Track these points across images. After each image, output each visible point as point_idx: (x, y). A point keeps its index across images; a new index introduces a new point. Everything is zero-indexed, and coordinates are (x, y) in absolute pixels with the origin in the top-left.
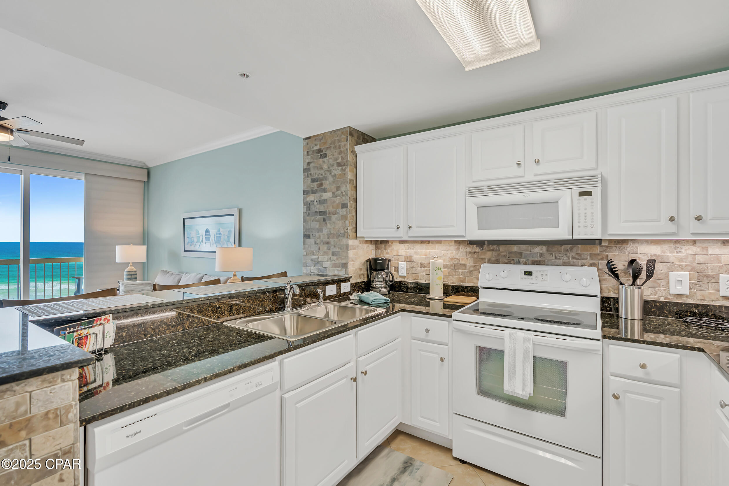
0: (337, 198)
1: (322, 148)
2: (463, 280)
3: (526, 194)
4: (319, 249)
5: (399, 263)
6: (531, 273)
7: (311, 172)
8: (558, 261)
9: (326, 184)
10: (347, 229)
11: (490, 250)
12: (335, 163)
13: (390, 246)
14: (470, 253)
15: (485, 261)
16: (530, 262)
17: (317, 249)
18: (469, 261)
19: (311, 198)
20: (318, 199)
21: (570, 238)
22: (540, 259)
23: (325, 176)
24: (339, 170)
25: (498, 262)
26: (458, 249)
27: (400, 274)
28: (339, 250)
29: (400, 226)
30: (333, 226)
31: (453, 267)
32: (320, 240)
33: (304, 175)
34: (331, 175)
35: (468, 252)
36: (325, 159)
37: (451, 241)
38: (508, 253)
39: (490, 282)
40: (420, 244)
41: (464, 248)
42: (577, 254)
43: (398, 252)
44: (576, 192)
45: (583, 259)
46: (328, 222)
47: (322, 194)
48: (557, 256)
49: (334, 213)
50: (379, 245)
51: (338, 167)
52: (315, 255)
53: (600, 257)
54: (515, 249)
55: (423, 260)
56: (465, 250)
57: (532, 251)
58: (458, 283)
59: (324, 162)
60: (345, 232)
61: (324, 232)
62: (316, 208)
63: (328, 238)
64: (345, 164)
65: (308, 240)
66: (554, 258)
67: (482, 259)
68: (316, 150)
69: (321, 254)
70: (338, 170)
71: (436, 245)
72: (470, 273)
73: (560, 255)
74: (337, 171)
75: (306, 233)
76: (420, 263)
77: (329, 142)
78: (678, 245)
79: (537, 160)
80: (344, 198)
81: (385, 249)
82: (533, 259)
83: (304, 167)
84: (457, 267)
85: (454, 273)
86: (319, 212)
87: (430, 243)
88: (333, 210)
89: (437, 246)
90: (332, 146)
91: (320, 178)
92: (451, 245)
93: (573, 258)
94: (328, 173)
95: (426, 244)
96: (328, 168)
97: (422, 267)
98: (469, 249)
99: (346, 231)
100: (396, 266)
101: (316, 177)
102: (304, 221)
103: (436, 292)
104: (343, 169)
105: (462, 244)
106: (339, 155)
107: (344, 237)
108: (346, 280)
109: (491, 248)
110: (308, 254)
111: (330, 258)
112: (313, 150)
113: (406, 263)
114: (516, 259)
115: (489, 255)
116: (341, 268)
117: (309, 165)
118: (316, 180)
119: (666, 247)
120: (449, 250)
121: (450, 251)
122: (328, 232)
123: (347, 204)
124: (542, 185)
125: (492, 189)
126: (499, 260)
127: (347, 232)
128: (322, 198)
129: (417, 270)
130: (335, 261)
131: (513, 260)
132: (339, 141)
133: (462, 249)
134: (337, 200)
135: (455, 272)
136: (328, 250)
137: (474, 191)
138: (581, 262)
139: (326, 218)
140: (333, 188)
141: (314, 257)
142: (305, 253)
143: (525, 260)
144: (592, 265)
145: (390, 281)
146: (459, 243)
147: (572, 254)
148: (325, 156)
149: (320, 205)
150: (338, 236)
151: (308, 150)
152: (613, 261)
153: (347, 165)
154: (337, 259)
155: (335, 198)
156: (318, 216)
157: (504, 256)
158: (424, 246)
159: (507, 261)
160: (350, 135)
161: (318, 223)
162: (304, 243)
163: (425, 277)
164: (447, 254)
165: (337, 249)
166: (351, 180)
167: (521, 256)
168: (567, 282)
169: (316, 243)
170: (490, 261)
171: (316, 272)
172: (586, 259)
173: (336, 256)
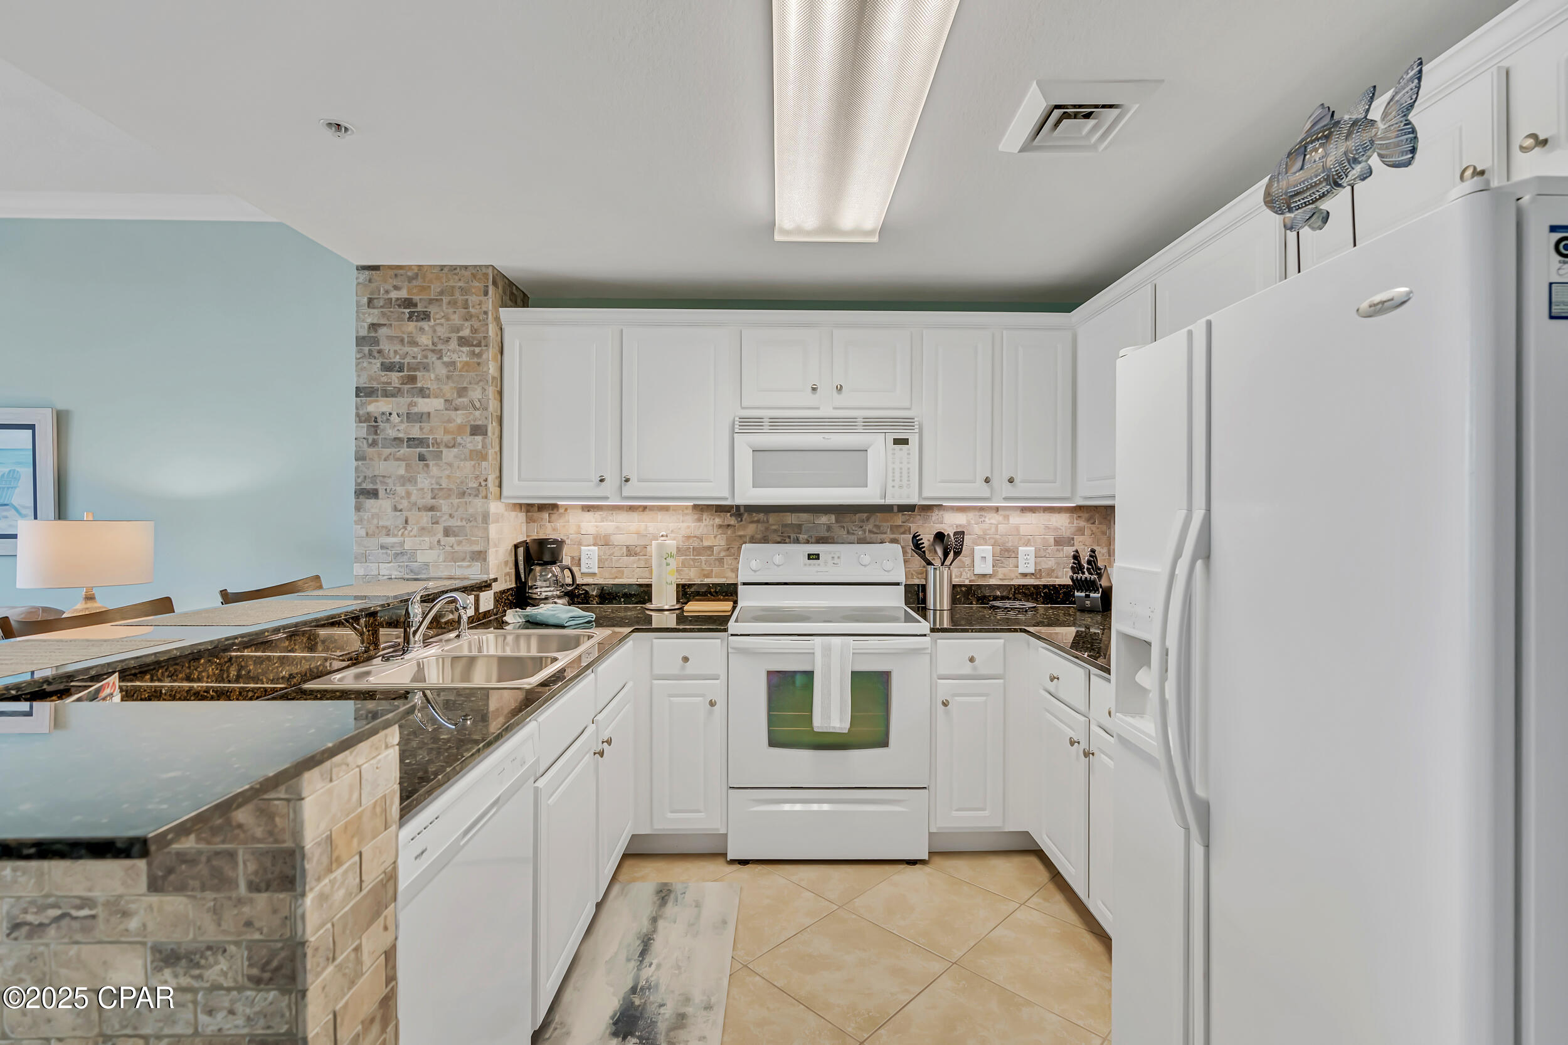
0: (458, 412)
1: (416, 298)
2: (708, 574)
3: (826, 436)
4: (406, 522)
5: (582, 548)
6: (817, 557)
7: (381, 347)
8: (852, 538)
9: (425, 380)
10: (486, 480)
11: (752, 522)
12: (454, 336)
13: (561, 515)
14: (720, 526)
15: (745, 540)
16: (813, 540)
17: (400, 522)
18: (718, 541)
19: (379, 406)
20: (403, 410)
21: (881, 502)
22: (827, 534)
23: (425, 360)
24: (463, 352)
25: (765, 540)
26: (700, 520)
27: (584, 570)
28: (464, 523)
29: (607, 476)
30: (447, 472)
31: (690, 552)
32: (409, 502)
33: (359, 352)
34: (439, 361)
35: (716, 526)
36: (425, 325)
37: (687, 507)
38: (782, 526)
39: (758, 573)
40: (627, 511)
41: (710, 519)
42: (875, 525)
43: (579, 527)
44: (890, 438)
45: (882, 533)
46: (434, 462)
47: (415, 399)
48: (850, 529)
49: (450, 445)
50: (536, 515)
51: (462, 346)
52: (395, 536)
53: (902, 530)
54: (792, 519)
55: (632, 540)
56: (711, 522)
57: (816, 523)
58: (699, 580)
59: (421, 329)
60: (480, 485)
61: (420, 486)
62: (398, 430)
63: (434, 498)
64: (480, 342)
65: (370, 503)
66: (845, 533)
67: (740, 536)
68: (397, 299)
69: (411, 534)
70: (460, 353)
71: (659, 513)
72: (721, 561)
73: (854, 528)
74: (462, 356)
75: (364, 486)
76: (627, 547)
77: (435, 288)
78: (983, 513)
79: (839, 386)
80: (477, 413)
81: (549, 522)
82: (817, 534)
83: (357, 332)
84: (698, 551)
85: (692, 563)
86: (406, 440)
87: (647, 510)
88: (447, 438)
89: (660, 516)
90: (445, 299)
91: (408, 363)
92: (687, 514)
93: (870, 531)
94: (433, 358)
95: (639, 511)
96: (433, 344)
97: (631, 554)
98: (718, 521)
99: (483, 484)
100: (576, 554)
101: (397, 359)
102: (360, 457)
103: (664, 597)
104: (476, 353)
105: (706, 512)
106: (464, 320)
107: (477, 496)
108: (486, 586)
109: (756, 519)
110: (370, 532)
111: (439, 541)
112: (386, 297)
113: (596, 548)
114: (793, 536)
115: (751, 529)
116: (469, 561)
117: (376, 331)
118: (397, 366)
119: (971, 515)
120: (683, 522)
121: (685, 524)
122: (432, 484)
123: (486, 426)
124: (846, 424)
125: (776, 424)
126: (767, 538)
127: (486, 485)
128: (415, 410)
129: (621, 561)
130: (452, 547)
131: (789, 537)
132: (464, 291)
133: (706, 520)
134: (459, 418)
135: (693, 560)
136: (432, 524)
137: (749, 424)
138: (880, 536)
139: (425, 454)
140: (448, 389)
141: (390, 540)
142: (363, 533)
143: (806, 537)
144: (894, 541)
145: (568, 585)
146: (701, 509)
147: (869, 526)
148: (426, 316)
149: (408, 424)
150: (463, 494)
151: (370, 295)
152: (920, 535)
153: (486, 346)
154: (459, 543)
155: (453, 412)
156: (403, 447)
157: (775, 531)
158: (635, 516)
159: (779, 539)
160: (493, 284)
161: (404, 465)
162: (358, 508)
163: (637, 573)
164: (680, 529)
165: (459, 520)
166: (494, 378)
167: (801, 530)
168: (865, 566)
169: (395, 509)
170: (753, 540)
171: (396, 573)
172: (885, 533)
173: (455, 536)
